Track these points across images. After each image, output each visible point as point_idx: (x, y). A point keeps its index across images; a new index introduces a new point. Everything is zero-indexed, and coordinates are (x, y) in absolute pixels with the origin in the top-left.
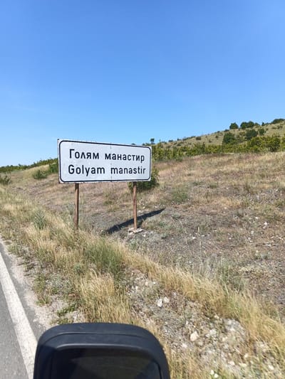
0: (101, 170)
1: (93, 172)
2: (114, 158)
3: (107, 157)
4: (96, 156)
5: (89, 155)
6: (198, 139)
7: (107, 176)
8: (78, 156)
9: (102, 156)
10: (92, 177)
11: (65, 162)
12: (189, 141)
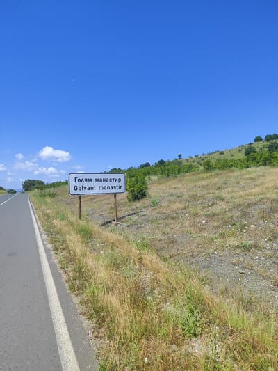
0: (93, 188)
1: (89, 189)
2: (101, 181)
3: (97, 180)
4: (90, 180)
5: (86, 180)
6: (222, 153)
7: (97, 191)
8: (80, 181)
9: (94, 180)
10: (87, 192)
11: (72, 184)
12: (213, 156)
